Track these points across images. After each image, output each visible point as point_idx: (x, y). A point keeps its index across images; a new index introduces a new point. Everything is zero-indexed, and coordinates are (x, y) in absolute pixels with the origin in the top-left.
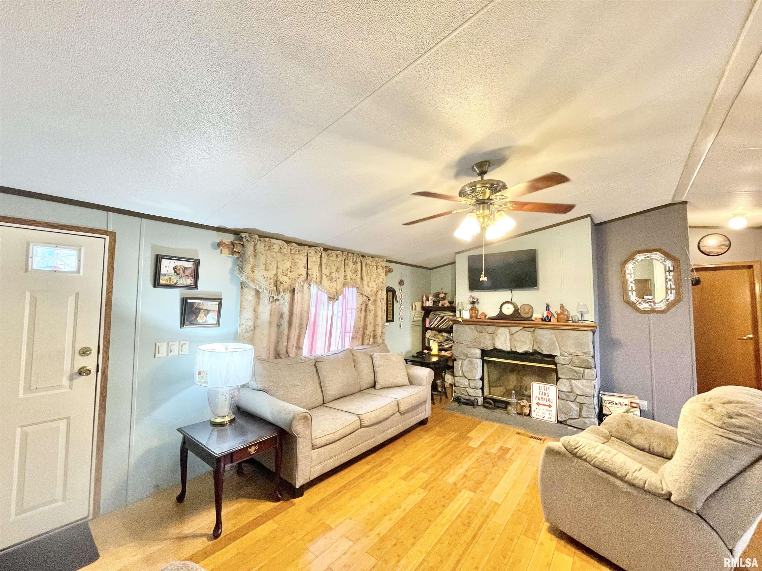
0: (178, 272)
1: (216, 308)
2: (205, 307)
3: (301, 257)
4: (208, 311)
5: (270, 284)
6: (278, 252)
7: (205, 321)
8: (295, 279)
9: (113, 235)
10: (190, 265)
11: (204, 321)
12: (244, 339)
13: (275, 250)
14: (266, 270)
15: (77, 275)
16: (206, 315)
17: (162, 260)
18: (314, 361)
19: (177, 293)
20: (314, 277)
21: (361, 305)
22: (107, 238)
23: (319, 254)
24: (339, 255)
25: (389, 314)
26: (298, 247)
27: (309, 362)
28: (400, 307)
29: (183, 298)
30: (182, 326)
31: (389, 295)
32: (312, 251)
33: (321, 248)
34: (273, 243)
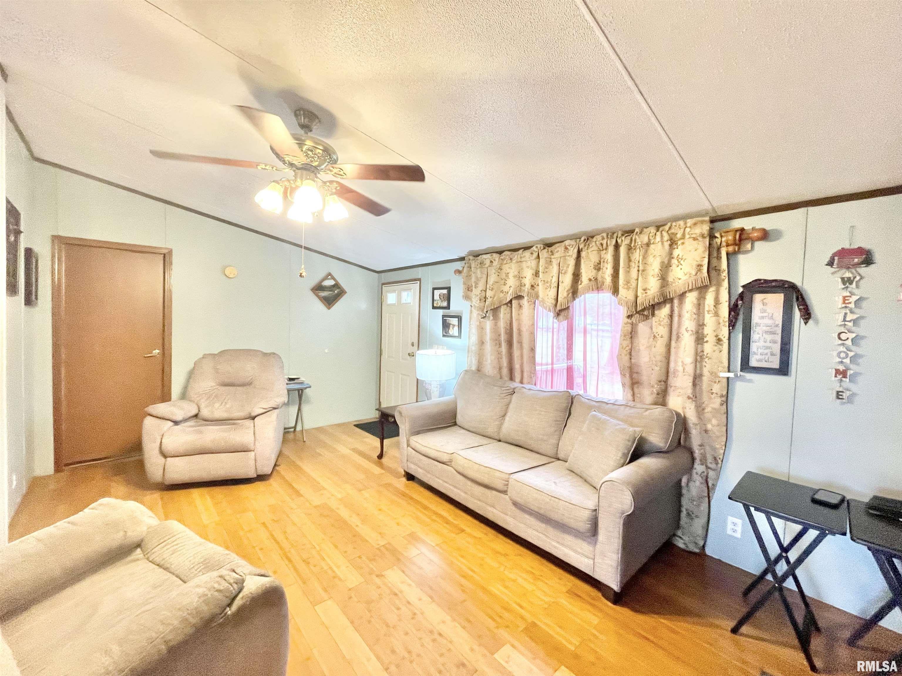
0: (441, 298)
1: (457, 324)
2: (452, 323)
3: (513, 264)
4: (454, 326)
6: (489, 266)
8: (507, 292)
9: (419, 280)
10: (445, 291)
11: (452, 333)
12: (472, 351)
13: (486, 266)
16: (453, 329)
17: (435, 291)
18: (511, 391)
19: (441, 312)
20: (528, 286)
21: (625, 324)
22: (418, 282)
23: (535, 255)
24: (571, 246)
25: (759, 353)
26: (511, 254)
27: (504, 389)
28: (833, 335)
29: (444, 316)
30: (444, 336)
31: (765, 301)
32: (527, 253)
33: (539, 246)
34: (484, 259)
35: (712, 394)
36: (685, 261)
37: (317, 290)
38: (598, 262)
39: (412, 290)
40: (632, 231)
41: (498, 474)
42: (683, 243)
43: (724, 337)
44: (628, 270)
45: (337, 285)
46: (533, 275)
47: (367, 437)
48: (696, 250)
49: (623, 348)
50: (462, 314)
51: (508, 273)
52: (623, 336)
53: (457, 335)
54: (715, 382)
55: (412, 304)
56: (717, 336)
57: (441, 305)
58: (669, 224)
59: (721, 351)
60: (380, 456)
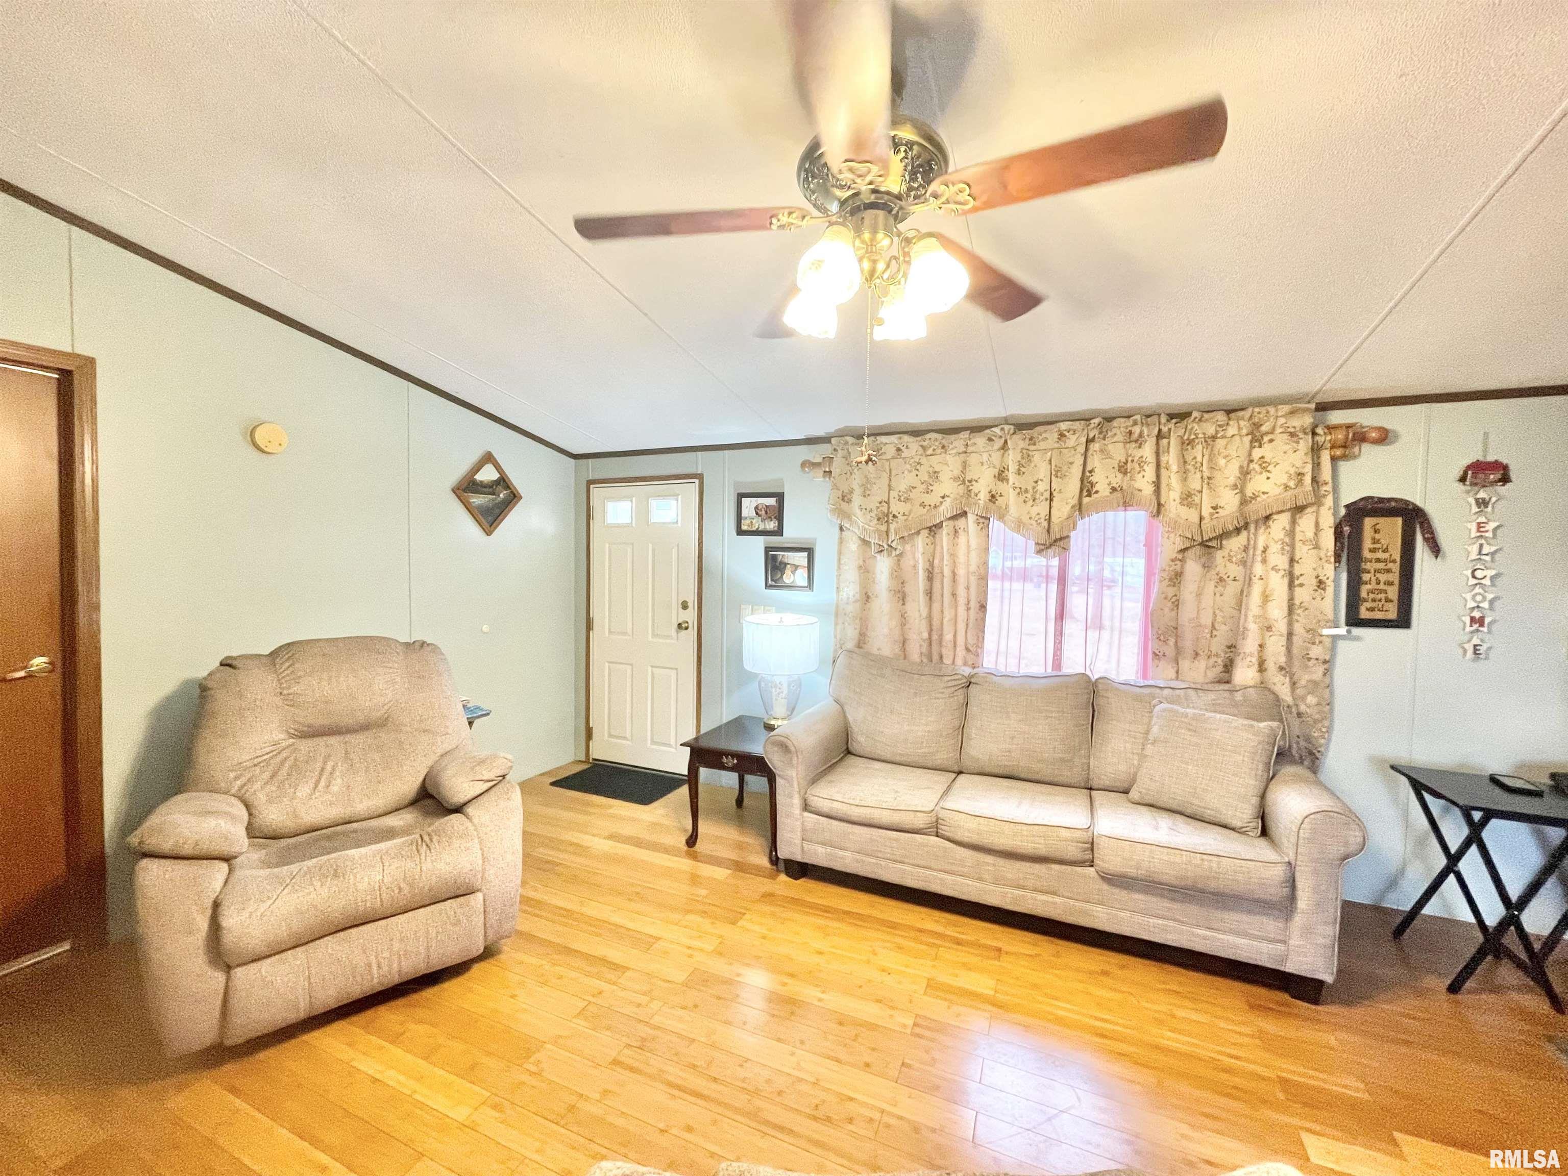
0: (760, 513)
1: (805, 562)
2: (790, 561)
3: (948, 457)
4: (796, 567)
5: (871, 521)
6: (893, 458)
7: (793, 582)
8: (935, 507)
9: (700, 477)
10: (771, 501)
11: (791, 580)
12: (845, 614)
13: (888, 456)
14: (865, 496)
15: (676, 525)
16: (793, 572)
17: (743, 499)
18: (964, 681)
19: (760, 542)
20: (983, 496)
21: (1172, 561)
22: (697, 481)
23: (999, 443)
24: (1071, 432)
25: (1370, 599)
26: (944, 438)
27: (950, 678)
28: (1465, 572)
29: (767, 549)
30: (767, 586)
31: (1378, 527)
32: (980, 440)
33: (1006, 427)
34: (882, 443)
35: (1309, 659)
36: (1277, 466)
37: (465, 491)
38: (1124, 461)
39: (680, 497)
40: (1188, 414)
41: (1065, 834)
42: (1271, 441)
43: (1328, 579)
44: (1185, 476)
45: (503, 482)
46: (995, 476)
47: (611, 807)
48: (1295, 451)
49: (1166, 598)
50: (815, 545)
51: (938, 472)
52: (1167, 580)
53: (806, 584)
54: (1313, 644)
55: (679, 524)
56: (1317, 577)
57: (762, 528)
58: (1250, 410)
59: (1322, 599)
60: (692, 841)
